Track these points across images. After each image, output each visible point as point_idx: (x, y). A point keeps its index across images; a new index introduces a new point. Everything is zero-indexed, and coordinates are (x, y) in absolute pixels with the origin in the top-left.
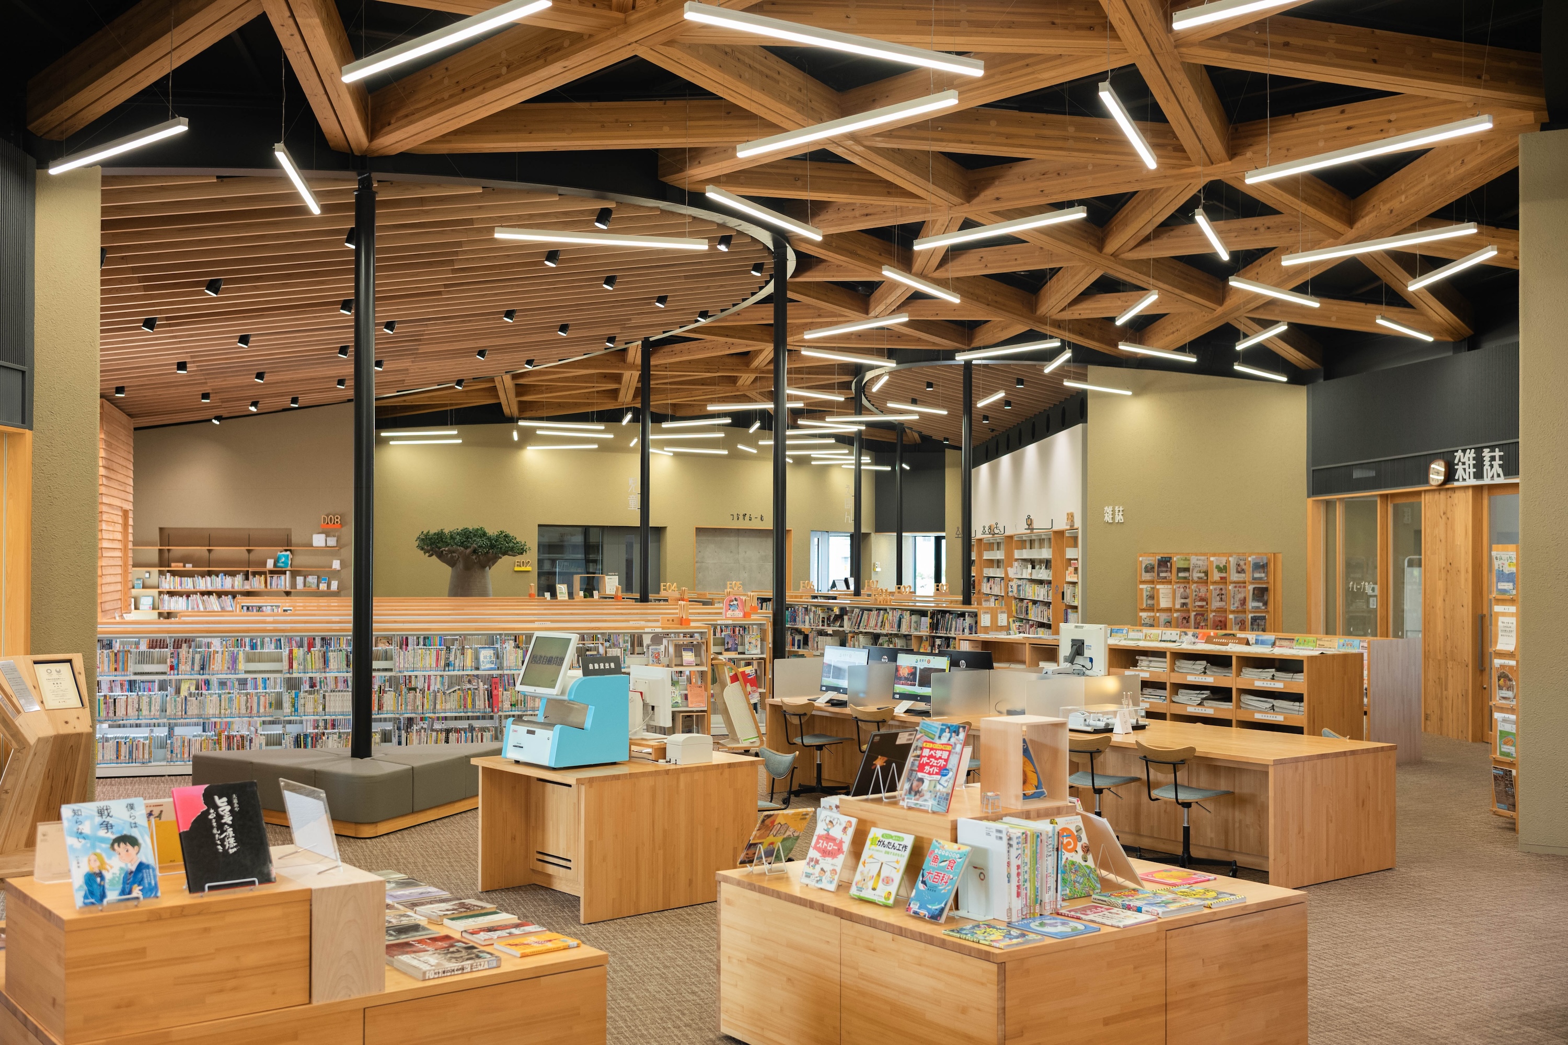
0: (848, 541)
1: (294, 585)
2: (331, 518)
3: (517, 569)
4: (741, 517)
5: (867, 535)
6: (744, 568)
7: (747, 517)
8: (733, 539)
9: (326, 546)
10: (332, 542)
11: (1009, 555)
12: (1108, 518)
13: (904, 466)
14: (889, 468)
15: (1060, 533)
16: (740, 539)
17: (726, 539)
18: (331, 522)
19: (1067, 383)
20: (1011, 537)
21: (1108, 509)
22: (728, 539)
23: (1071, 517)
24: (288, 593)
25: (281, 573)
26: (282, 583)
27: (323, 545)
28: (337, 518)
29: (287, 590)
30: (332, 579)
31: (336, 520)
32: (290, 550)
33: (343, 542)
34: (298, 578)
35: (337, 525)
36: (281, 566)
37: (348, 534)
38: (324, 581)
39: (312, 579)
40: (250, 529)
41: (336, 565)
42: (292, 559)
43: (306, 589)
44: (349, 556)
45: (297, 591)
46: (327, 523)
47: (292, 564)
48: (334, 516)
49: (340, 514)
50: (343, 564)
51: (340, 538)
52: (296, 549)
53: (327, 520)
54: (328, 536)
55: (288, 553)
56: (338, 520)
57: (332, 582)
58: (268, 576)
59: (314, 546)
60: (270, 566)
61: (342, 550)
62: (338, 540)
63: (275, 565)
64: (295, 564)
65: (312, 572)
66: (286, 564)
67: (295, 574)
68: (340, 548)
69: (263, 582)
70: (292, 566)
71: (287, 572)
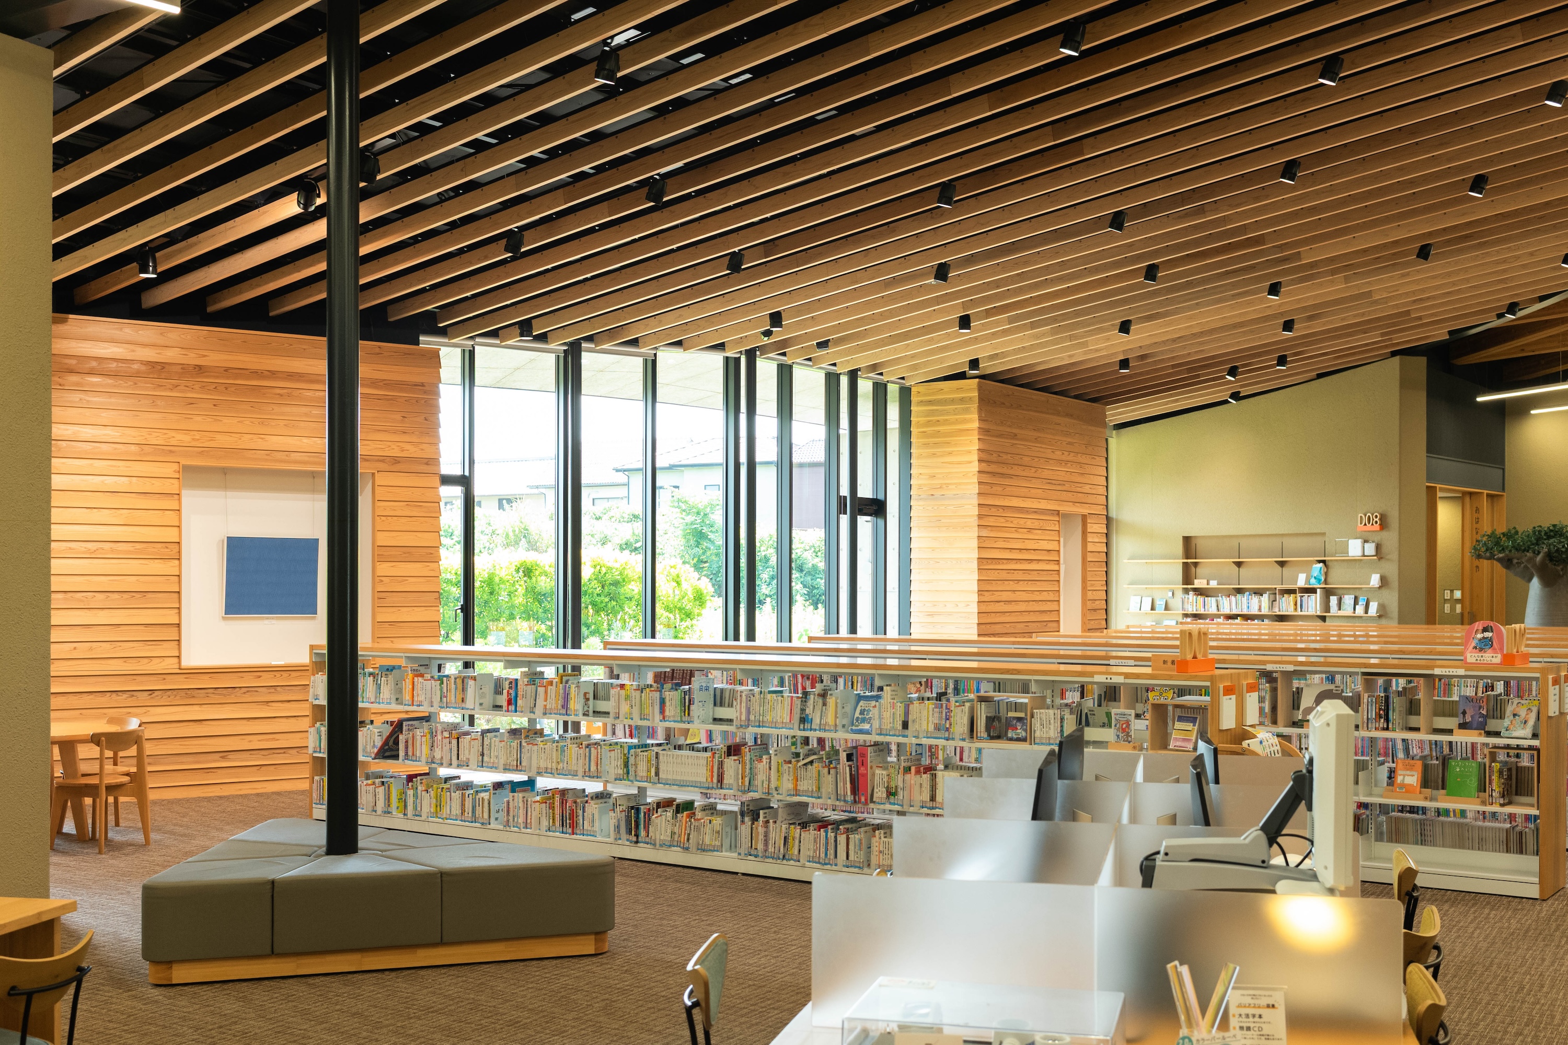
1: (1327, 608)
2: (1369, 516)
9: (1364, 556)
10: (1370, 549)
18: (1369, 523)
24: (1323, 618)
25: (1312, 591)
26: (1313, 604)
27: (1360, 553)
28: (1376, 517)
29: (1319, 613)
30: (1370, 599)
31: (1375, 520)
32: (1324, 562)
33: (1384, 550)
34: (1331, 598)
35: (1377, 527)
36: (1314, 583)
37: (1390, 538)
38: (1362, 602)
39: (1348, 600)
40: (1283, 535)
41: (1375, 580)
42: (1326, 574)
43: (1341, 613)
44: (1392, 570)
45: (1331, 616)
46: (1365, 525)
47: (1326, 580)
48: (1373, 515)
49: (1380, 511)
50: (1384, 580)
51: (1380, 545)
52: (1331, 560)
53: (1365, 520)
54: (1366, 541)
55: (1321, 565)
56: (1377, 520)
57: (1371, 604)
58: (1298, 595)
59: (1350, 555)
60: (1301, 582)
61: (1383, 561)
62: (1378, 548)
63: (1308, 581)
64: (1329, 580)
65: (1348, 591)
66: (1320, 580)
67: (1328, 593)
68: (1380, 559)
69: (1292, 604)
70: (1326, 582)
71: (1318, 590)
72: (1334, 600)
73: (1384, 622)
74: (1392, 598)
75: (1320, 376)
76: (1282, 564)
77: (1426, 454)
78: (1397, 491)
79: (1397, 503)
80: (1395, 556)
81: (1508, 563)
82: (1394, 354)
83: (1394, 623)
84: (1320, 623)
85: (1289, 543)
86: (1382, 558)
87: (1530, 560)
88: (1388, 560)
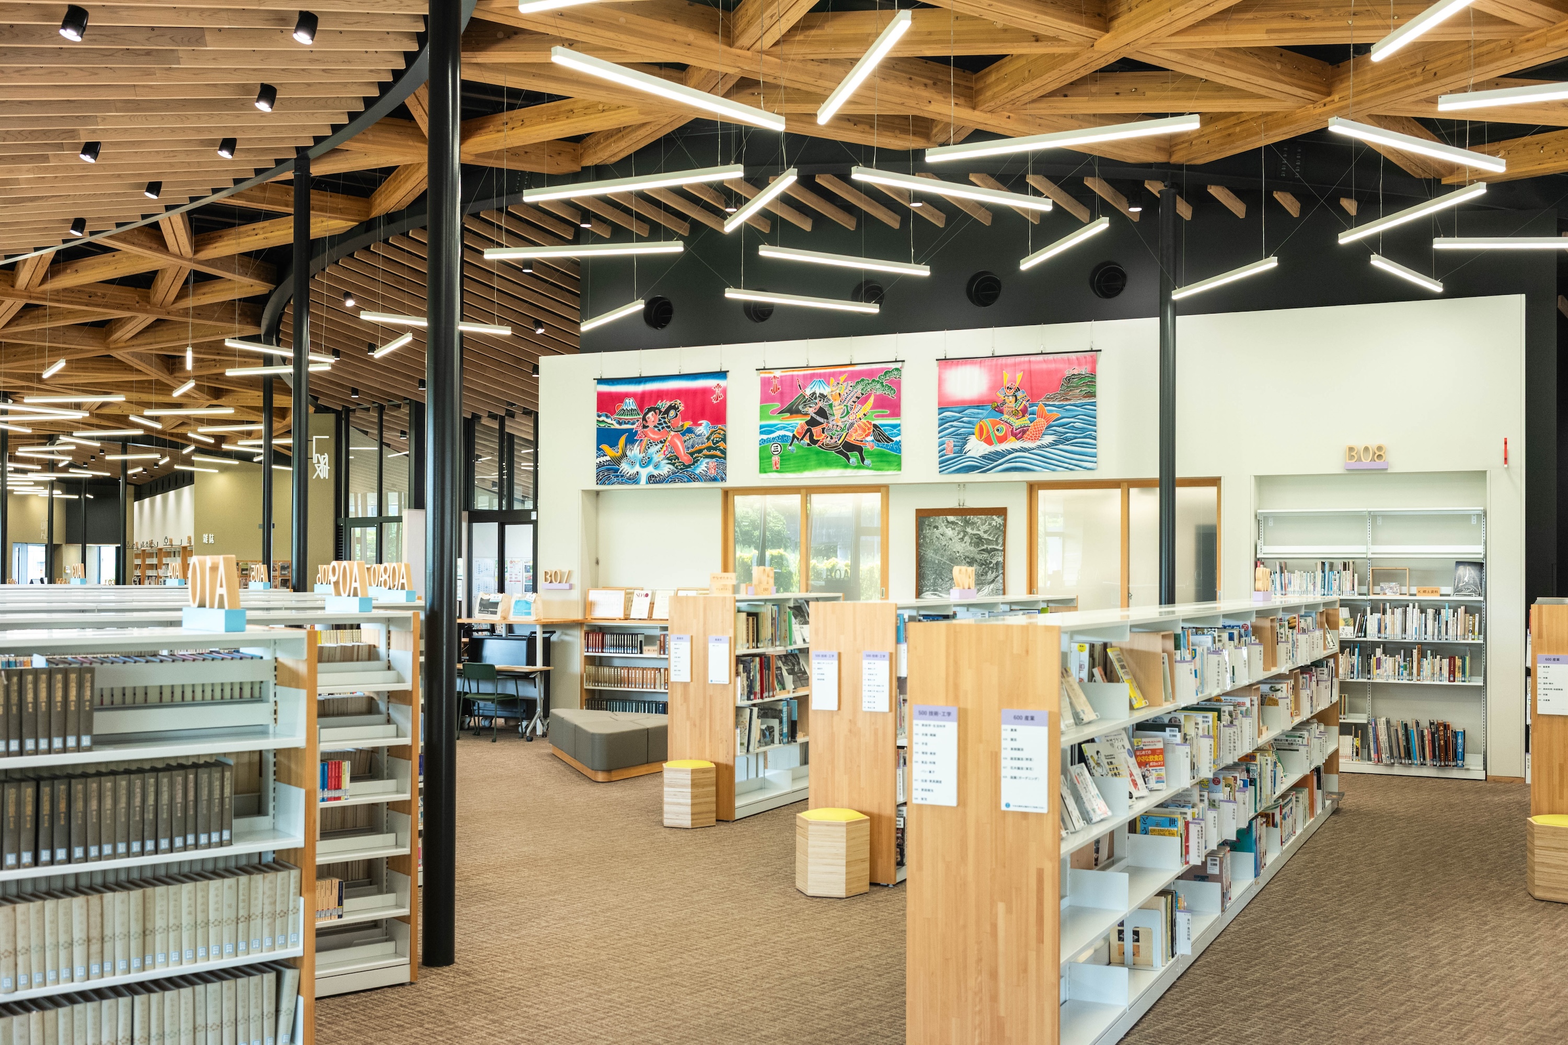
0: (44, 548)
5: (59, 546)
11: (160, 561)
12: (205, 541)
13: (88, 496)
14: (77, 497)
15: (185, 548)
19: (176, 467)
20: (161, 549)
21: (205, 536)
23: (189, 538)
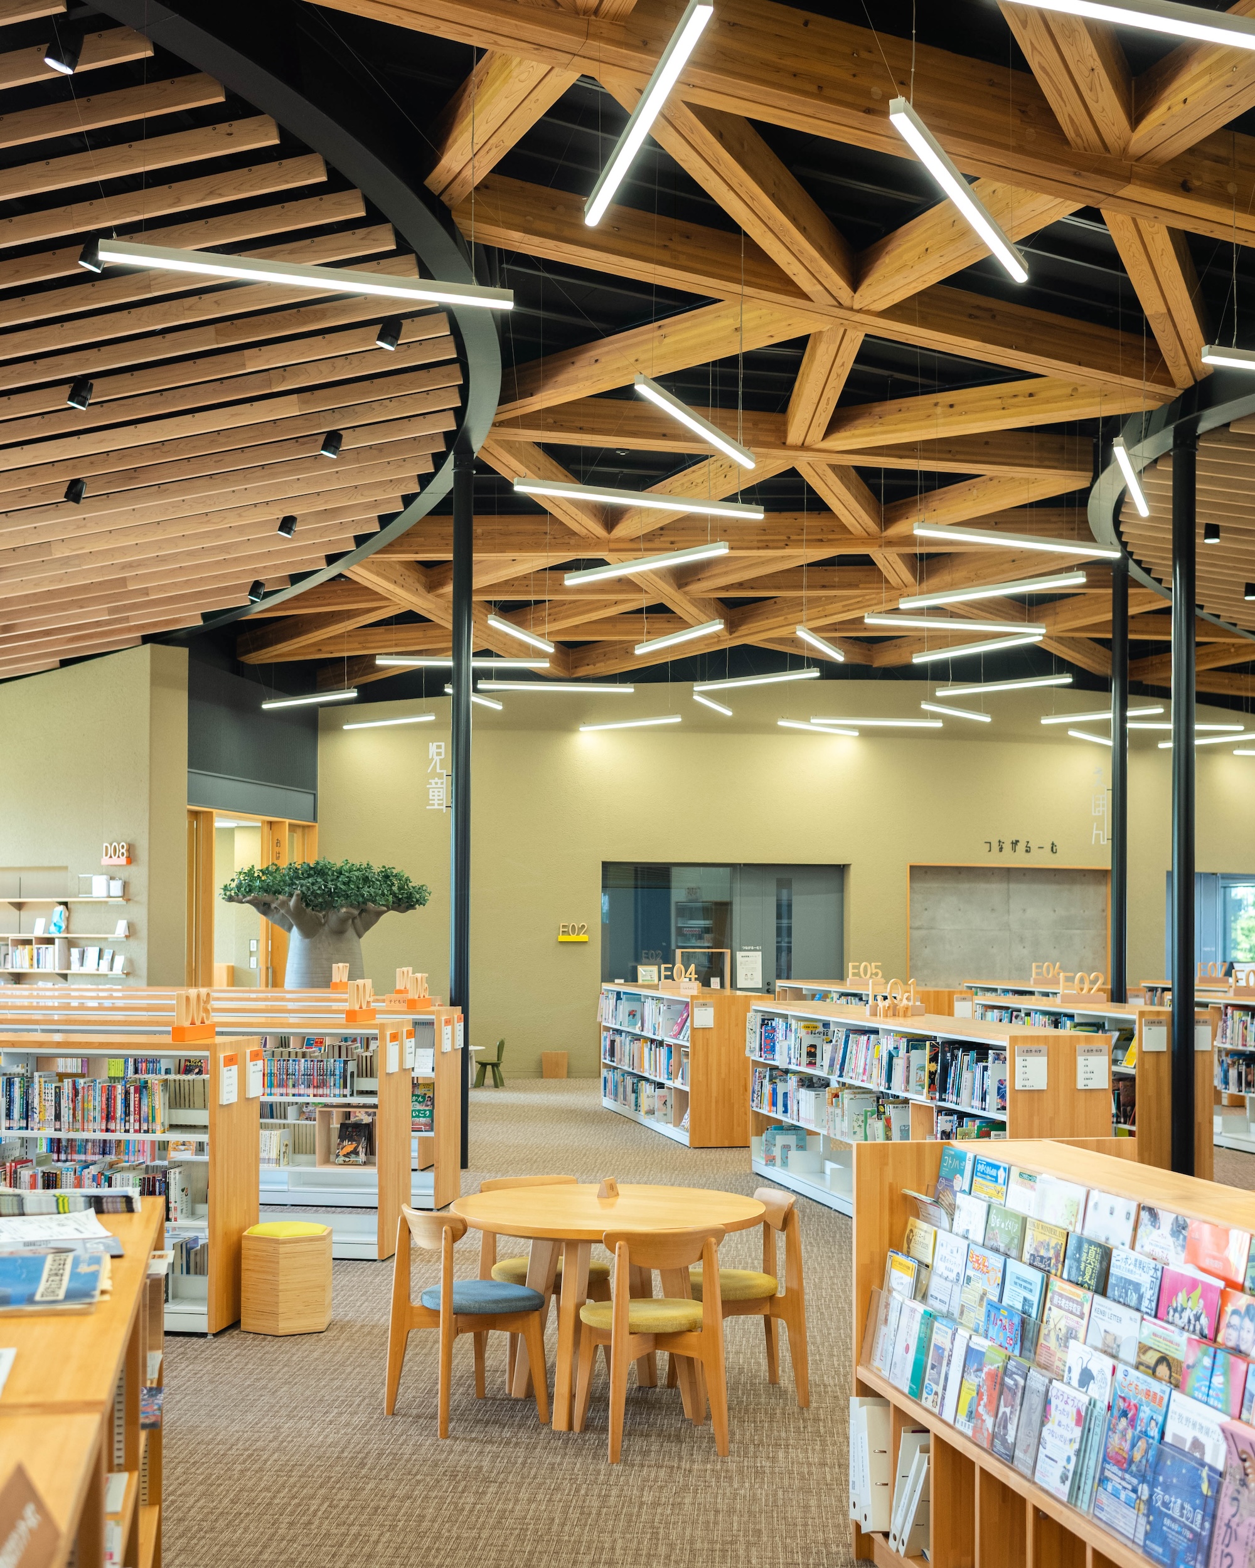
1: (68, 963)
2: (115, 846)
3: (562, 938)
4: (1007, 847)
6: (1022, 939)
7: (1021, 847)
8: (996, 889)
9: (109, 896)
16: (1012, 886)
17: (982, 886)
18: (115, 855)
22: (987, 886)
24: (65, 977)
25: (50, 941)
26: (51, 958)
27: (105, 894)
28: (123, 847)
29: (57, 971)
30: (117, 952)
31: (122, 851)
32: (65, 904)
33: (132, 889)
34: (73, 950)
35: (123, 860)
36: (54, 933)
37: (139, 874)
38: (107, 956)
39: (92, 953)
40: (20, 869)
41: (121, 928)
42: (68, 919)
43: (83, 970)
44: (140, 914)
45: (73, 974)
46: (111, 857)
47: (67, 927)
48: (119, 844)
49: (128, 840)
50: (131, 927)
51: (129, 883)
52: (74, 902)
53: (111, 851)
54: (112, 878)
55: (62, 907)
56: (124, 851)
57: (117, 958)
58: (35, 946)
59: (94, 895)
60: (39, 932)
61: (131, 903)
62: (125, 886)
63: (46, 930)
64: (72, 927)
65: (92, 941)
66: (60, 927)
67: (70, 943)
68: (128, 900)
69: (27, 958)
70: (67, 930)
71: (57, 941)
72: (75, 952)
73: (131, 981)
74: (140, 951)
75: (64, 663)
76: (19, 906)
77: (187, 769)
78: (148, 814)
79: (147, 831)
80: (143, 897)
81: (264, 908)
82: (146, 639)
83: (143, 983)
84: (61, 984)
85: (29, 879)
86: (129, 900)
87: (284, 904)
88: (137, 902)
